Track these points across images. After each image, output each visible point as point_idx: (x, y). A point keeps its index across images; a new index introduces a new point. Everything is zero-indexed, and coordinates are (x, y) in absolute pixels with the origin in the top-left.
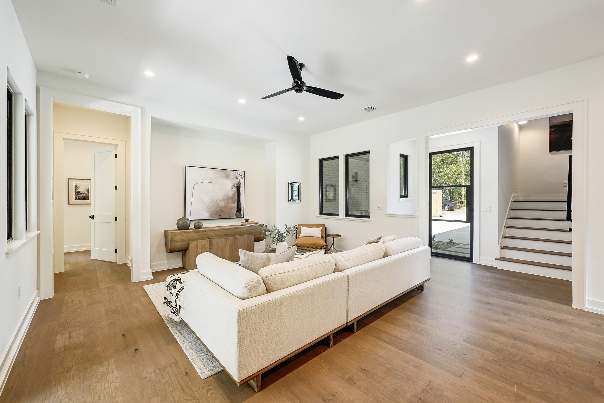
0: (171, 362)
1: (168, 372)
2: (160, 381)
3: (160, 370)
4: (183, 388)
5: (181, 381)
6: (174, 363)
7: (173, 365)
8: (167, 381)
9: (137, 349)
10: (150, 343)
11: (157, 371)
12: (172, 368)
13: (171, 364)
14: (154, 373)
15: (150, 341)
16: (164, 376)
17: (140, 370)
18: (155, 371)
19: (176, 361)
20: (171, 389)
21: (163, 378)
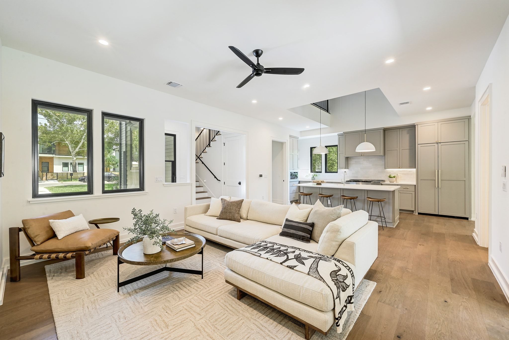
0: (382, 303)
1: (390, 300)
2: (399, 300)
3: (393, 306)
4: (389, 288)
5: (387, 291)
6: (381, 302)
7: (382, 301)
8: (395, 297)
9: (398, 337)
10: (382, 333)
11: (396, 306)
12: (385, 301)
13: (383, 303)
14: (399, 307)
15: (380, 334)
16: (394, 301)
17: (407, 317)
18: (397, 307)
19: (378, 302)
20: (396, 293)
21: (396, 300)
